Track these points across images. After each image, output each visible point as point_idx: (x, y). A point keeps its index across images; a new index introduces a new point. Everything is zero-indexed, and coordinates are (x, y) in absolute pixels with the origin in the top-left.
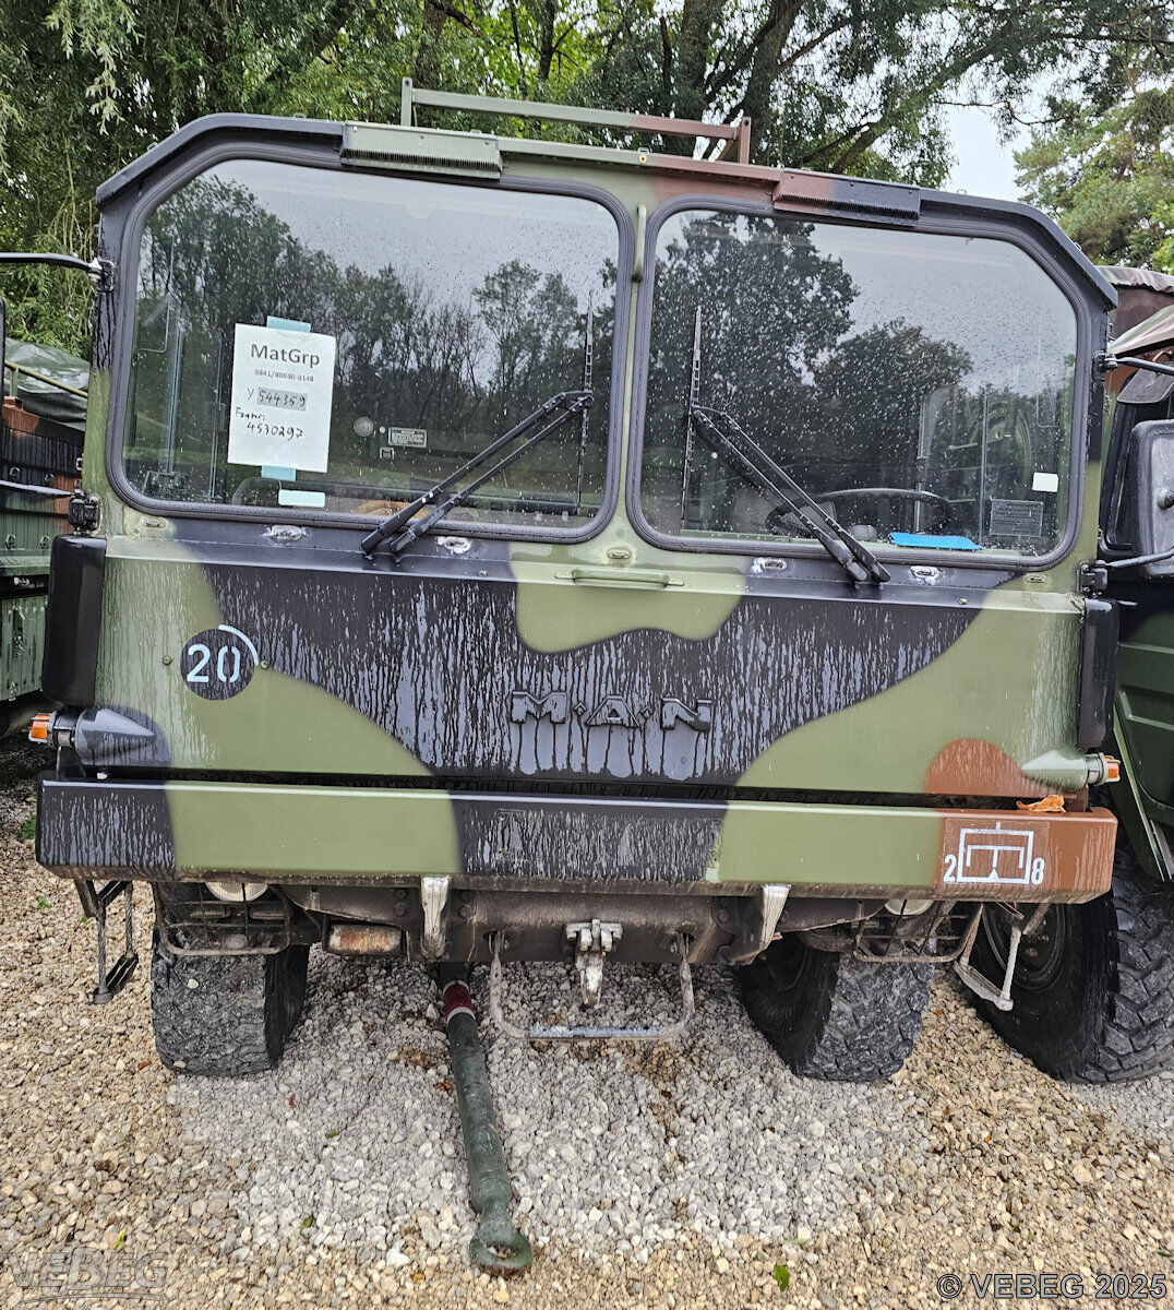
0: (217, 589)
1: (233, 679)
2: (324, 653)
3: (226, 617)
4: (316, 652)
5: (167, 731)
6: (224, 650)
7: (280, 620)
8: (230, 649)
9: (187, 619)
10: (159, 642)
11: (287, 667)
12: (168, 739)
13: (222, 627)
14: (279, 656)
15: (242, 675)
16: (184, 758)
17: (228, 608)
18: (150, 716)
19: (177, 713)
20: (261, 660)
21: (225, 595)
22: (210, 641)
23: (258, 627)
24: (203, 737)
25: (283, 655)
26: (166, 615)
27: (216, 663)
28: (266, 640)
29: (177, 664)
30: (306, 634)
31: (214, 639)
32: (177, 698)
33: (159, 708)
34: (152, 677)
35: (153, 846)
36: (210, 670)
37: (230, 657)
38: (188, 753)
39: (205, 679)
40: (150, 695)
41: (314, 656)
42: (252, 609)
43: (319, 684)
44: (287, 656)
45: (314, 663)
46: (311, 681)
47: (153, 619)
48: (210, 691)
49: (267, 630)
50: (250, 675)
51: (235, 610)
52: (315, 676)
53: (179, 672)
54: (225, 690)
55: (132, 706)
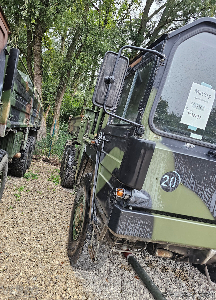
0: (175, 160)
1: (173, 186)
2: (197, 183)
3: (176, 168)
4: (196, 182)
5: (153, 199)
6: (173, 178)
7: (189, 172)
8: (174, 178)
9: (166, 168)
10: (157, 173)
11: (187, 185)
12: (153, 201)
13: (174, 171)
14: (186, 182)
15: (175, 186)
16: (155, 207)
17: (177, 166)
18: (149, 194)
19: (157, 194)
20: (181, 182)
21: (177, 162)
22: (170, 175)
23: (183, 173)
24: (162, 202)
25: (187, 181)
26: (160, 166)
27: (170, 181)
28: (184, 177)
29: (159, 180)
30: (194, 177)
31: (171, 174)
32: (158, 190)
33: (152, 192)
34: (152, 183)
35: (147, 232)
36: (168, 183)
37: (174, 180)
38: (156, 206)
39: (166, 185)
40: (151, 188)
41: (195, 183)
42: (183, 167)
43: (194, 191)
44: (188, 182)
45: (194, 185)
46: (192, 190)
47: (157, 166)
48: (166, 189)
49: (185, 174)
50: (177, 186)
51: (178, 167)
52: (193, 189)
53: (160, 182)
54: (170, 189)
55: (145, 190)
